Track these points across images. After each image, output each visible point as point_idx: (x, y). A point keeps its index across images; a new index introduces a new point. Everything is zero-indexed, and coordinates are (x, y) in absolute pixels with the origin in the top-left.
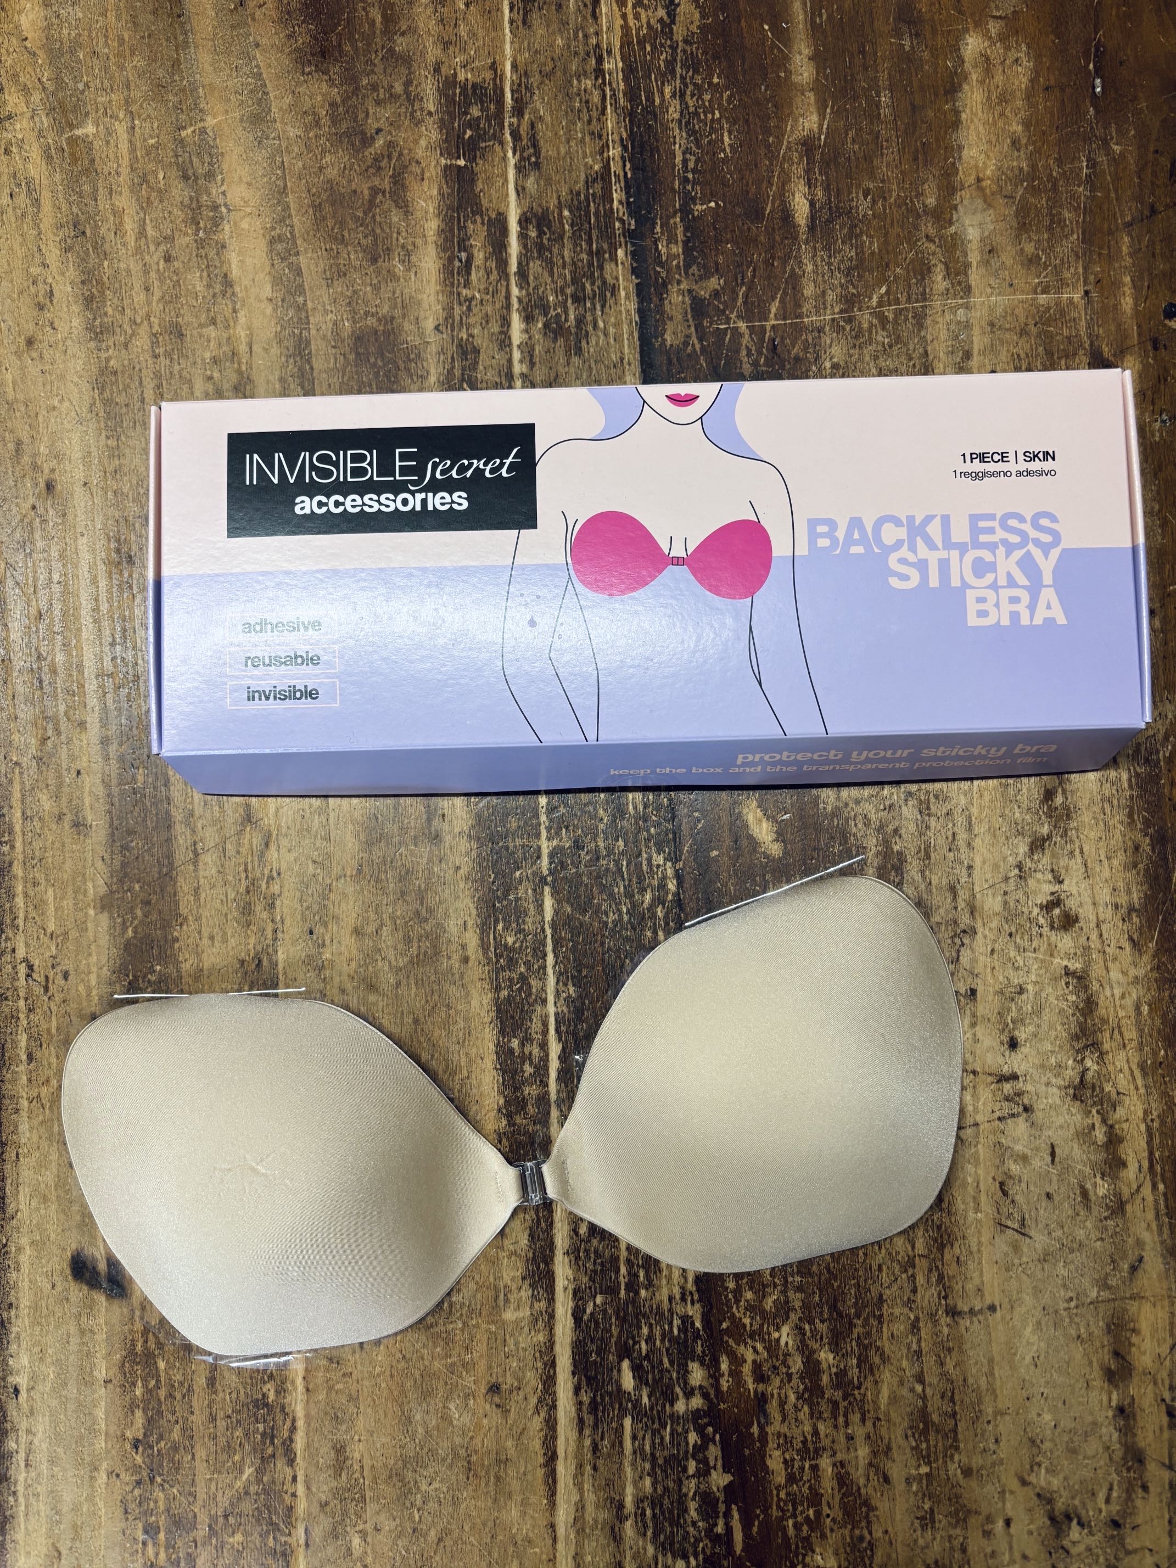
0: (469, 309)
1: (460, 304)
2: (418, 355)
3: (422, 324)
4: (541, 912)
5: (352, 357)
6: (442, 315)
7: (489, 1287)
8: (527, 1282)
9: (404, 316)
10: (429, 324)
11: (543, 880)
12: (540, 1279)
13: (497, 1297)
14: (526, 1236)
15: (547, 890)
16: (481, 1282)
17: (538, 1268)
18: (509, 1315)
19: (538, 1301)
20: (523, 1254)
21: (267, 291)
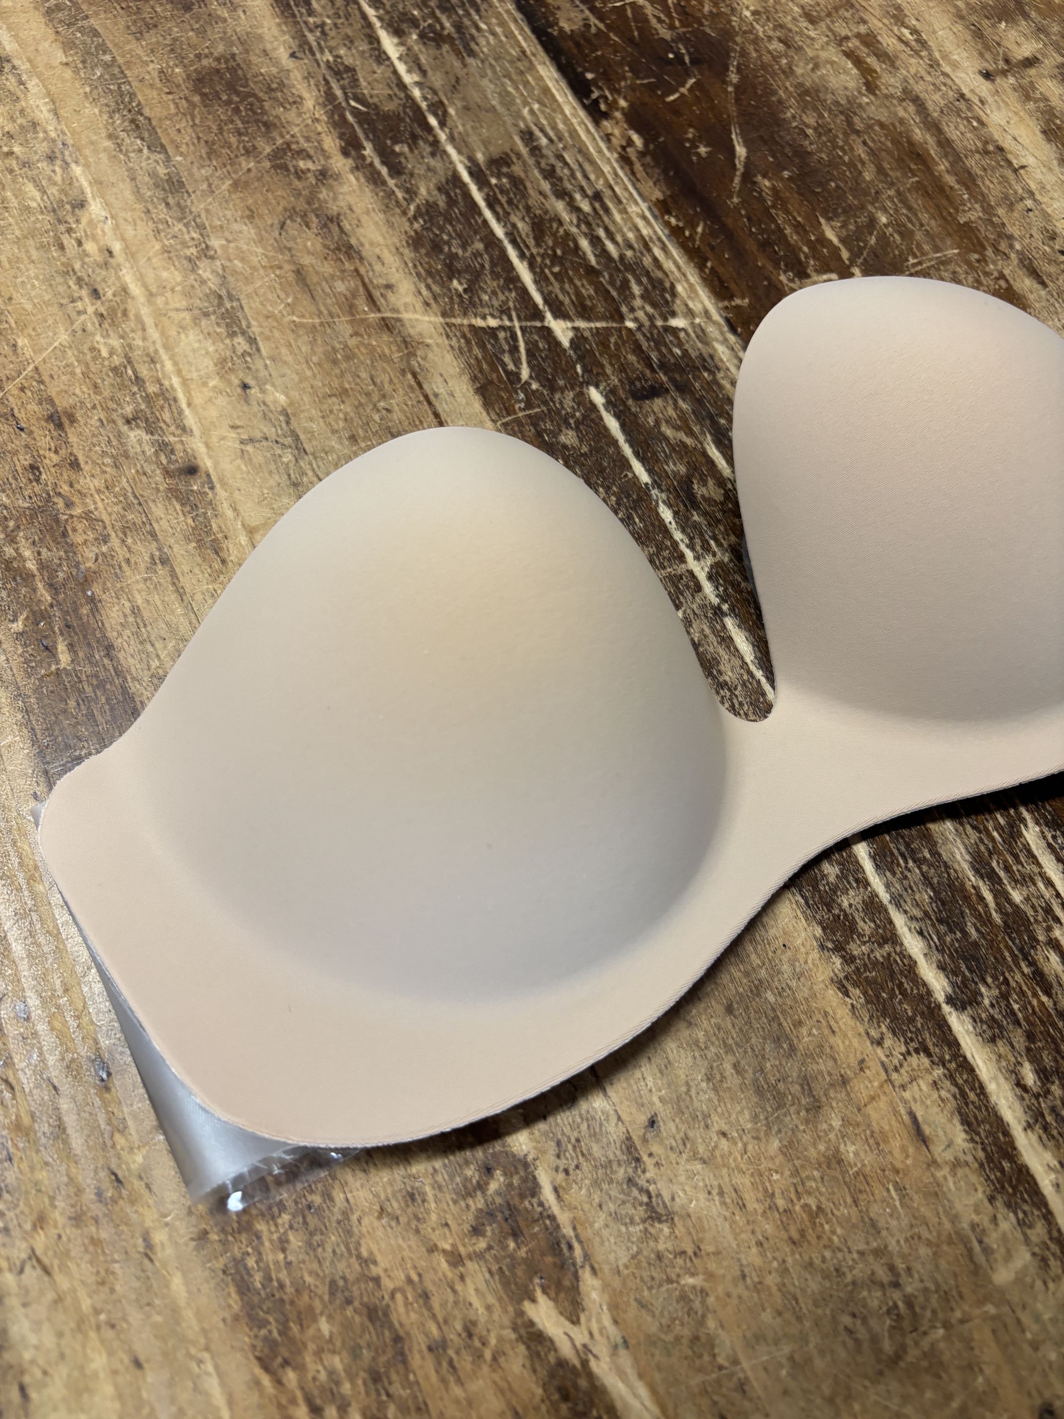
0: (323, 33)
1: (311, 31)
2: (282, 85)
3: (274, 55)
4: (736, 653)
5: (196, 99)
6: (294, 44)
7: (950, 1242)
8: (999, 1203)
9: (247, 51)
10: (282, 54)
11: (718, 612)
12: (1014, 1188)
13: (970, 1251)
14: (959, 1127)
15: (729, 622)
16: (932, 1237)
17: (1002, 1170)
18: (1003, 1276)
19: (1031, 1226)
20: (969, 1158)
21: (60, 56)
